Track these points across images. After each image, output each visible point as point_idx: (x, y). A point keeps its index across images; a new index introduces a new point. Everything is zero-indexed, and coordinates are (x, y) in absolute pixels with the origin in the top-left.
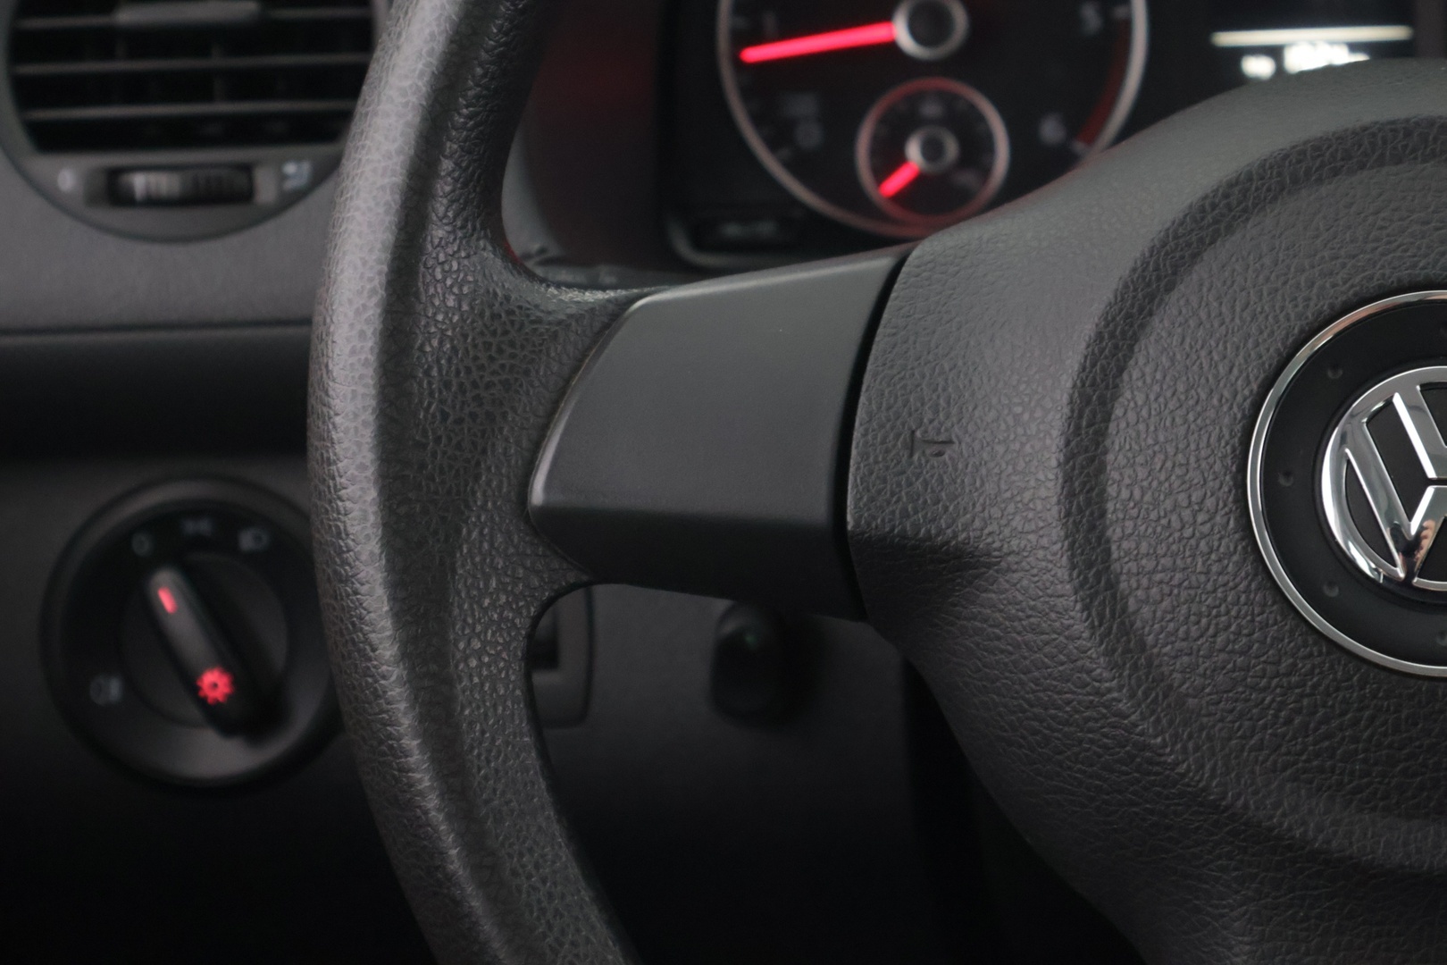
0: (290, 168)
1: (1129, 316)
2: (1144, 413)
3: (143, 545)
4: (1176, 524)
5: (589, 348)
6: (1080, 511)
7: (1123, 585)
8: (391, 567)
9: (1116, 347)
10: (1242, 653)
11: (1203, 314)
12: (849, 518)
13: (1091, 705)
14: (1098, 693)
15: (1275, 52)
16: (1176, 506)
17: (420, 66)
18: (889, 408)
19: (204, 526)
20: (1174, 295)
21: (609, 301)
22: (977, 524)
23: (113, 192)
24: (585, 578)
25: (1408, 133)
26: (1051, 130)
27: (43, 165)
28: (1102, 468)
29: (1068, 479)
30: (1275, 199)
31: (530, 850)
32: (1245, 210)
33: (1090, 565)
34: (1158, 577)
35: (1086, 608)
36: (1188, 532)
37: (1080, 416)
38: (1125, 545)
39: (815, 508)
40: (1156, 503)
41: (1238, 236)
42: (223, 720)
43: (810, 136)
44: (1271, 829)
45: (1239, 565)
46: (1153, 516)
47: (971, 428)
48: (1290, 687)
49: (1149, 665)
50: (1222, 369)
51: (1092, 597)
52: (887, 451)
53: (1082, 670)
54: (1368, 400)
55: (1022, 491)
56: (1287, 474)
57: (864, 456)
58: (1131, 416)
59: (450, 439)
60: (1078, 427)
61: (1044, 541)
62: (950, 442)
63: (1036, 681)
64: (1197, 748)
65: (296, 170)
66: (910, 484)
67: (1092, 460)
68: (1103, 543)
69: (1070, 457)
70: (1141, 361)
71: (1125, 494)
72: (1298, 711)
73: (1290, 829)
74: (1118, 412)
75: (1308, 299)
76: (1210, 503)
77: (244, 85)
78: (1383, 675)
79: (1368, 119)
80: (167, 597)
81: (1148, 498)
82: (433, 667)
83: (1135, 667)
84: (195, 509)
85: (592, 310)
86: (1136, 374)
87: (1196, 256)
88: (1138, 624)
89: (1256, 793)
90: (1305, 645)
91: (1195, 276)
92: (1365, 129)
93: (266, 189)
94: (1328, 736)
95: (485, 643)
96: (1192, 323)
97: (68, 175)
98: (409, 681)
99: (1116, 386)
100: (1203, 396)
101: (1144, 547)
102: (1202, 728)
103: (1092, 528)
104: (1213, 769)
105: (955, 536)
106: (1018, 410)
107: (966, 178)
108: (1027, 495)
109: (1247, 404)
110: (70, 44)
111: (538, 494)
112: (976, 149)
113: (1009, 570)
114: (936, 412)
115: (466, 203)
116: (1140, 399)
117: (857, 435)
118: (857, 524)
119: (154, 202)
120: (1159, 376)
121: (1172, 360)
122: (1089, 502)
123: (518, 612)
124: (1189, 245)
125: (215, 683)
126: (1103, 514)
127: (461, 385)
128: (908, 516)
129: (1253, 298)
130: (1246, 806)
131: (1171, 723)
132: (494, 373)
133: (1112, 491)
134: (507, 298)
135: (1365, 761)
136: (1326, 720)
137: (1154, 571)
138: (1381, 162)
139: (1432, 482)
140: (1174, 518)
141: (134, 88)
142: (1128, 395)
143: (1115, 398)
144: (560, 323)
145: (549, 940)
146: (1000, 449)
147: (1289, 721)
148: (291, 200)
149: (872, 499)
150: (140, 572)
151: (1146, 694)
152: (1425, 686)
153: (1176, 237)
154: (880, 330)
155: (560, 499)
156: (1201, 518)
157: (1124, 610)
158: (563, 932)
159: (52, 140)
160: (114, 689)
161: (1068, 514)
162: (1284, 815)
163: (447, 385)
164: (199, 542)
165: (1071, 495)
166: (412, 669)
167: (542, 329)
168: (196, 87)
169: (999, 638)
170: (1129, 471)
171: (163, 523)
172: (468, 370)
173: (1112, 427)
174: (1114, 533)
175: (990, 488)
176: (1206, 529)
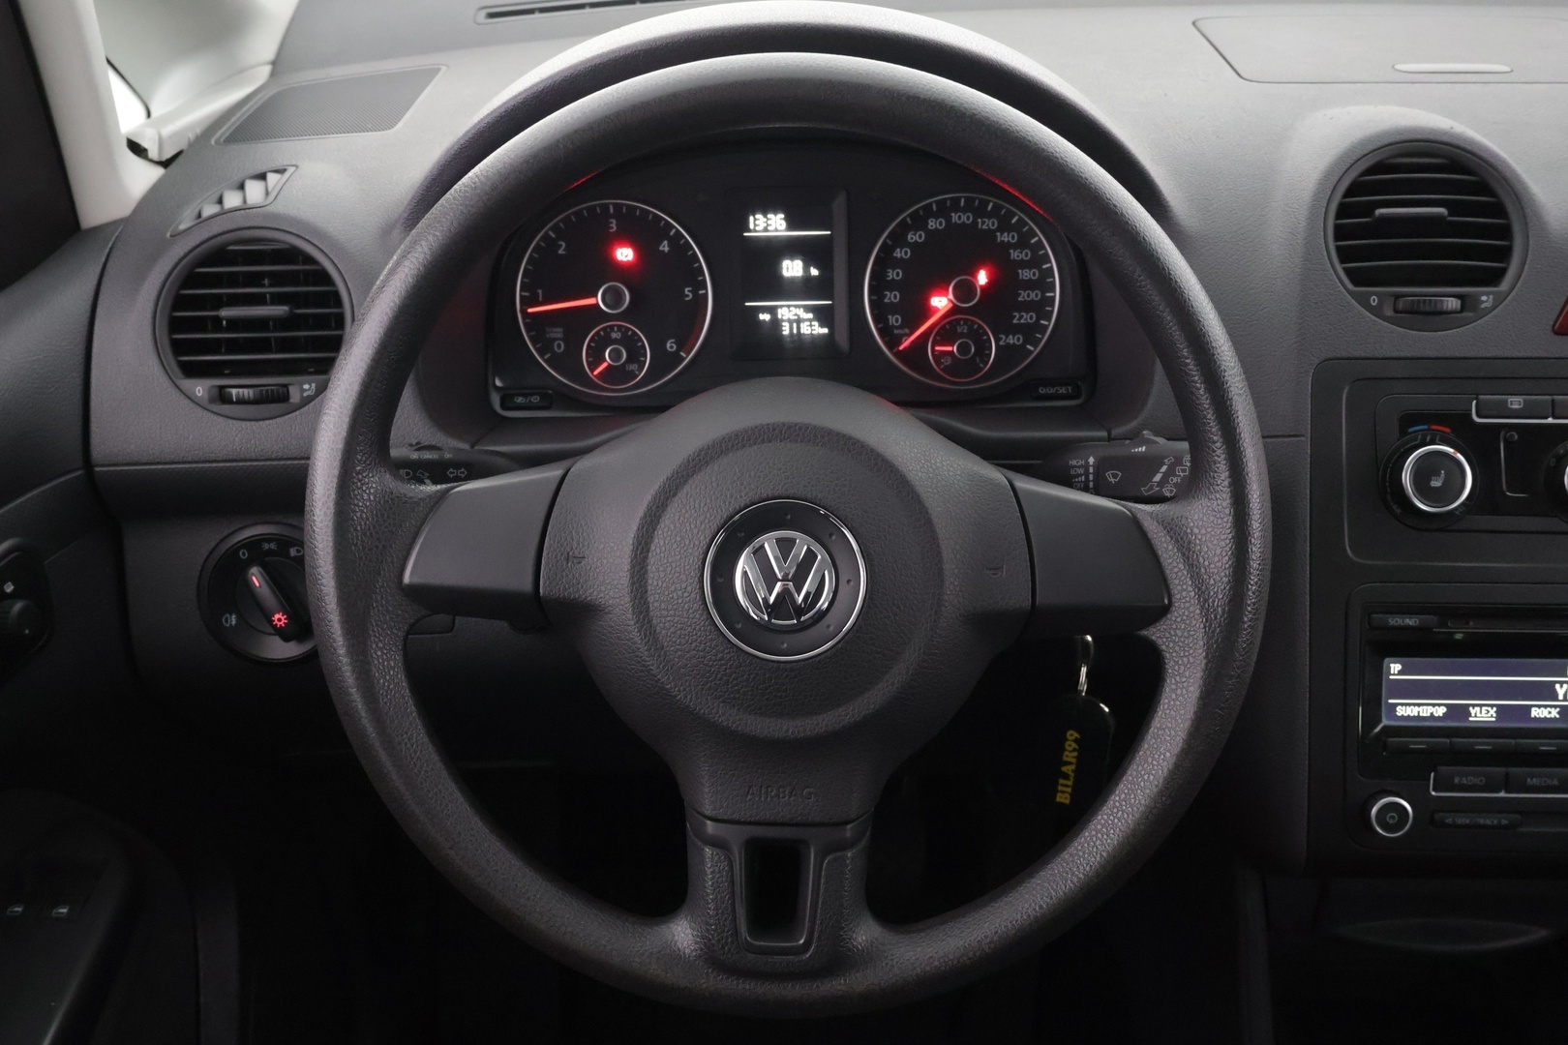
0: (306, 387)
1: (658, 507)
2: (663, 549)
3: (244, 554)
4: (675, 597)
5: (429, 513)
6: (637, 590)
7: (654, 622)
8: (341, 615)
9: (652, 520)
10: (702, 651)
11: (688, 508)
12: (541, 591)
13: (641, 671)
14: (644, 666)
15: (772, 310)
16: (676, 589)
17: (347, 396)
18: (559, 542)
19: (273, 546)
20: (676, 498)
21: (438, 491)
22: (595, 593)
23: (222, 397)
24: (429, 613)
25: (774, 430)
26: (670, 345)
27: (187, 384)
28: (646, 572)
29: (632, 577)
30: (719, 457)
31: (406, 733)
32: (706, 462)
33: (641, 613)
34: (668, 619)
35: (639, 631)
36: (680, 601)
37: (637, 549)
38: (655, 604)
39: (527, 585)
40: (668, 588)
41: (702, 474)
42: (285, 635)
43: (560, 347)
44: (715, 722)
45: (701, 615)
46: (666, 593)
47: (593, 551)
48: (722, 665)
49: (665, 655)
50: (695, 531)
51: (642, 627)
52: (558, 561)
53: (637, 656)
54: (757, 543)
55: (613, 580)
56: (721, 576)
57: (547, 564)
58: (658, 551)
59: (366, 558)
60: (636, 554)
61: (622, 602)
62: (584, 558)
63: (620, 659)
64: (685, 689)
65: (309, 388)
66: (567, 575)
67: (642, 568)
68: (646, 603)
69: (633, 567)
70: (663, 526)
71: (655, 583)
72: (725, 675)
73: (722, 722)
74: (653, 548)
75: (730, 503)
76: (689, 589)
77: (286, 345)
78: (758, 660)
79: (758, 422)
80: (256, 578)
81: (664, 585)
82: (361, 657)
83: (659, 656)
84: (267, 538)
85: (430, 496)
86: (660, 532)
87: (686, 481)
88: (661, 638)
89: (709, 707)
90: (727, 648)
91: (685, 491)
92: (756, 427)
93: (295, 396)
94: (736, 685)
95: (384, 644)
96: (683, 511)
97: (200, 388)
98: (351, 663)
99: (652, 537)
100: (687, 543)
101: (663, 606)
102: (686, 681)
103: (642, 597)
104: (691, 698)
105: (586, 598)
106: (612, 545)
107: (633, 367)
108: (615, 582)
109: (705, 547)
110: (199, 325)
111: (407, 579)
112: (636, 355)
113: (607, 613)
114: (579, 544)
115: (371, 453)
116: (662, 543)
117: (544, 554)
118: (544, 593)
119: (241, 402)
120: (669, 533)
121: (675, 527)
122: (640, 586)
123: (399, 629)
124: (683, 476)
125: (279, 619)
126: (646, 592)
127: (371, 534)
128: (566, 590)
129: (708, 501)
130: (704, 713)
131: (674, 679)
132: (386, 527)
133: (650, 582)
134: (392, 493)
135: (751, 695)
136: (736, 679)
137: (667, 616)
138: (763, 441)
139: (779, 580)
140: (675, 594)
141: (233, 346)
142: (657, 541)
143: (651, 542)
144: (415, 503)
145: (416, 770)
146: (605, 561)
147: (721, 679)
148: (307, 401)
149: (550, 583)
150: (243, 568)
151: (664, 667)
152: (776, 665)
153: (677, 473)
154: (555, 507)
155: (418, 580)
156: (686, 595)
157: (655, 631)
158: (421, 767)
159: (192, 371)
160: (233, 620)
161: (632, 592)
162: (720, 716)
163: (365, 534)
164: (270, 552)
165: (633, 584)
166: (352, 658)
167: (408, 505)
168: (263, 346)
169: (605, 640)
170: (657, 574)
171: (253, 544)
172: (374, 527)
173: (650, 554)
174: (651, 599)
175: (601, 578)
176: (687, 599)
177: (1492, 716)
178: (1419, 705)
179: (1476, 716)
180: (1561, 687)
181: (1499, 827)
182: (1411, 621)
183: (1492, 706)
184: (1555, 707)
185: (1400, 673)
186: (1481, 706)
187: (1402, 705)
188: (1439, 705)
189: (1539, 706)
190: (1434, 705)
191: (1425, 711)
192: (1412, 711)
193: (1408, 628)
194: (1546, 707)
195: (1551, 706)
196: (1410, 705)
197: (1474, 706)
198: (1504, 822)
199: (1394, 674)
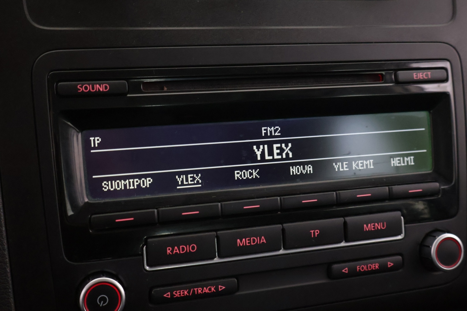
177: (198, 183)
178: (125, 178)
179: (183, 184)
180: (258, 148)
181: (218, 293)
182: (101, 87)
183: (197, 172)
184: (255, 168)
185: (100, 146)
186: (186, 173)
187: (107, 179)
188: (146, 176)
189: (241, 169)
190: (140, 177)
191: (133, 184)
192: (119, 185)
193: (99, 94)
194: (247, 168)
195: (252, 168)
196: (115, 179)
197: (180, 174)
198: (221, 288)
199: (95, 148)
